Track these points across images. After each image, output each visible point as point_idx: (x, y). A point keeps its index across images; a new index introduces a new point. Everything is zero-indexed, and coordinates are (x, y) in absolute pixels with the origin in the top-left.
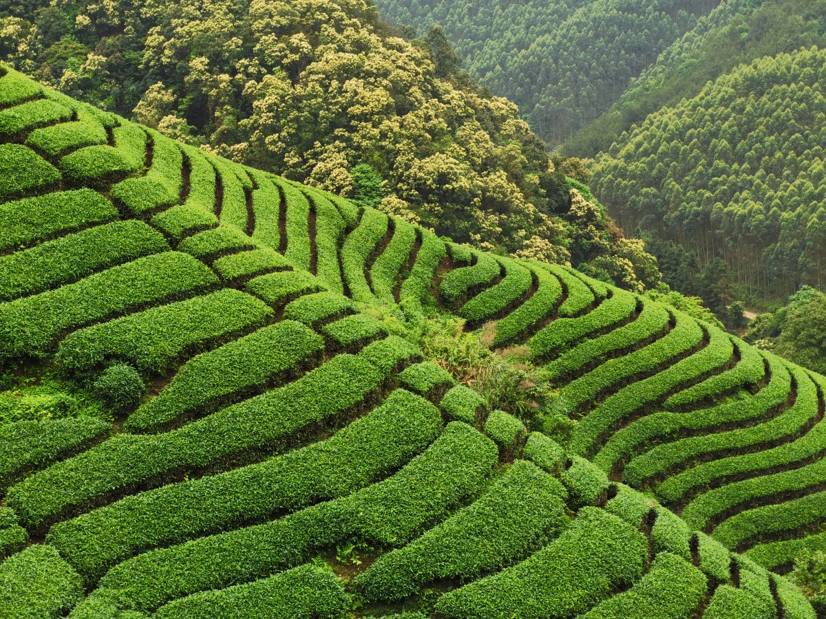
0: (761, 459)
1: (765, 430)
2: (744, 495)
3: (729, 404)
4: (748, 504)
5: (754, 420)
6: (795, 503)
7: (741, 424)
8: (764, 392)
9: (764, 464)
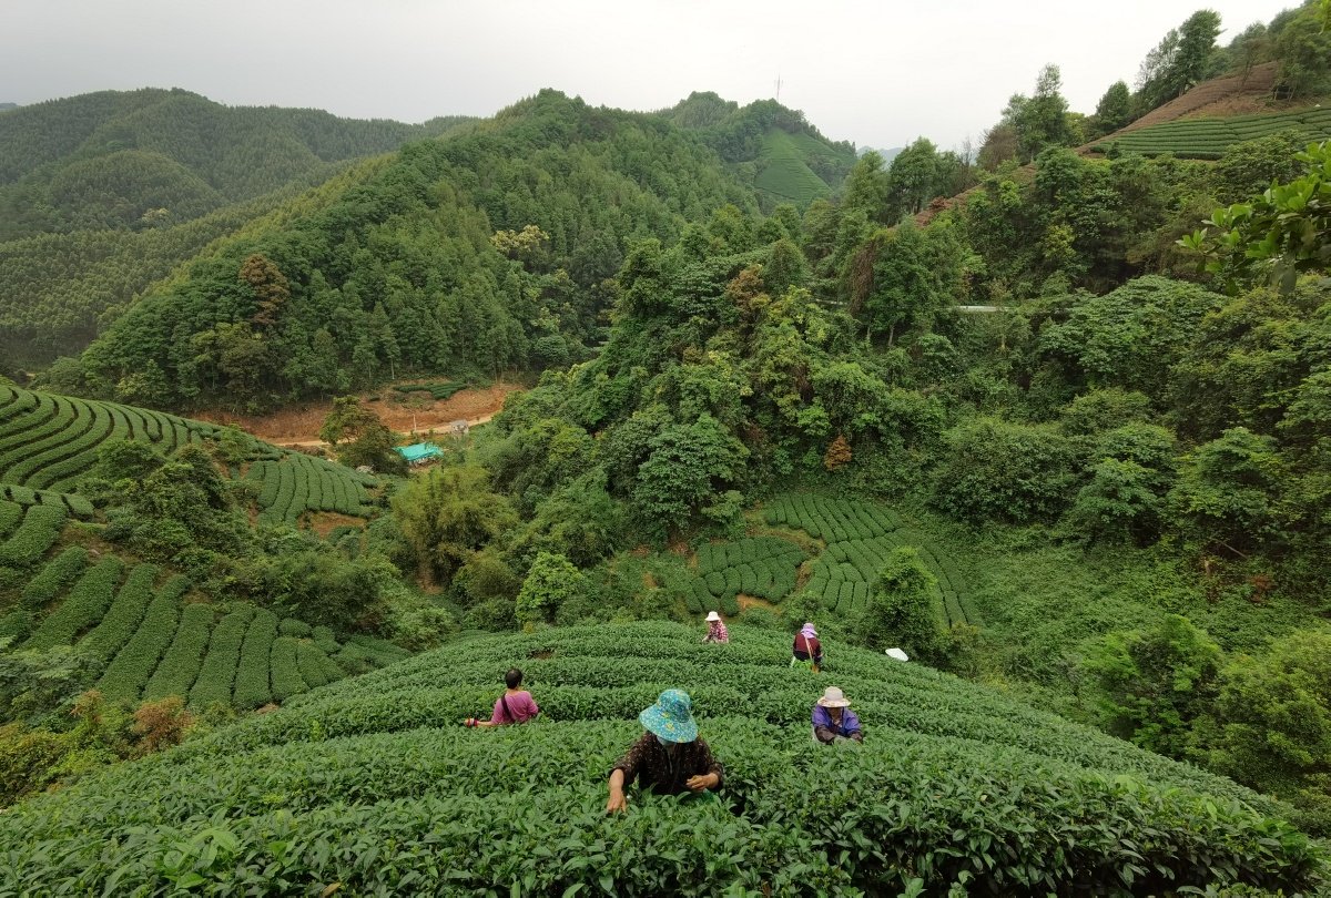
0: (46, 442)
1: (44, 429)
2: (41, 461)
3: (18, 420)
4: (44, 465)
5: (36, 425)
6: (72, 459)
7: (28, 428)
8: (38, 411)
9: (48, 445)
